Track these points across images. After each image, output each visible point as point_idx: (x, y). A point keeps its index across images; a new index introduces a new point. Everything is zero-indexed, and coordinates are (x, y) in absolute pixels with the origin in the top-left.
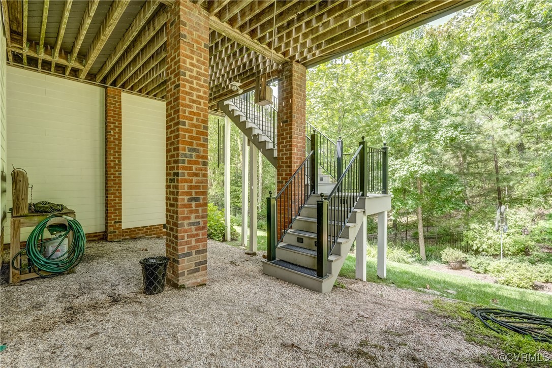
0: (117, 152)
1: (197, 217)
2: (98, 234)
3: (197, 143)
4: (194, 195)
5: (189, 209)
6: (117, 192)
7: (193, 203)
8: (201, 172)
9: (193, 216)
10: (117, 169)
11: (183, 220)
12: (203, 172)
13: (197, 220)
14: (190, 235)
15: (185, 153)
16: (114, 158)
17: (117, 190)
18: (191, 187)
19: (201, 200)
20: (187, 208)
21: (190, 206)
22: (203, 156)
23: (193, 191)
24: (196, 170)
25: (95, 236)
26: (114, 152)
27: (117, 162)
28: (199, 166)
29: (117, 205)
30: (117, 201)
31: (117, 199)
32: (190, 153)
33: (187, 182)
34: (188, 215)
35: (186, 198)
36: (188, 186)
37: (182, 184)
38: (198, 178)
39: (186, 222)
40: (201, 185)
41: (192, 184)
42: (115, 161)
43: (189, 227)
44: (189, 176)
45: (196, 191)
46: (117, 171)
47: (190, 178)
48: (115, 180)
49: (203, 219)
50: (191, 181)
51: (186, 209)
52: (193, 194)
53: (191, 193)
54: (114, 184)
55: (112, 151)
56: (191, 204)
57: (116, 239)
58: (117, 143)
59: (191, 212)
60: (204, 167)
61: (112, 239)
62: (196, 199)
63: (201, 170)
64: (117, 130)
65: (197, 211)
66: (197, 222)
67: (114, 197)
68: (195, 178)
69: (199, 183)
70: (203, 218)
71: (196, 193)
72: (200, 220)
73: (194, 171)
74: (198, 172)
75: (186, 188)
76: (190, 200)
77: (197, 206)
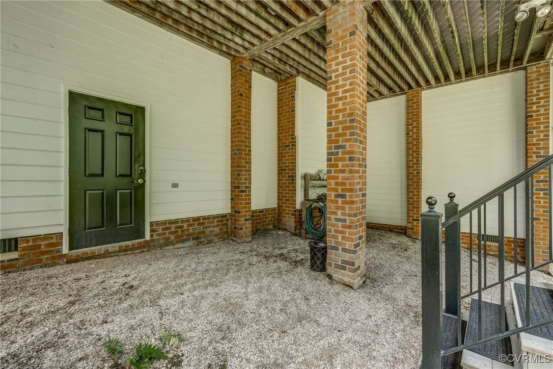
0: (416, 151)
1: (343, 214)
2: (403, 228)
3: (343, 140)
4: (340, 192)
5: (336, 205)
6: (415, 191)
7: (340, 200)
8: (347, 168)
9: (339, 212)
10: (415, 168)
11: (331, 214)
12: (350, 168)
13: (344, 218)
14: (337, 230)
15: (331, 151)
16: (412, 158)
17: (415, 189)
18: (337, 184)
19: (347, 198)
20: (333, 203)
21: (337, 202)
22: (349, 151)
23: (340, 188)
24: (342, 166)
25: (401, 229)
26: (413, 152)
27: (415, 161)
28: (345, 163)
29: (415, 203)
30: (415, 199)
31: (415, 197)
32: (336, 151)
33: (334, 179)
34: (335, 211)
35: (333, 194)
36: (335, 182)
37: (329, 181)
38: (343, 175)
39: (333, 217)
40: (347, 181)
41: (339, 181)
42: (413, 161)
43: (336, 222)
44: (335, 173)
45: (342, 187)
46: (415, 170)
47: (336, 175)
48: (413, 179)
49: (349, 218)
50: (337, 178)
51: (333, 205)
52: (340, 190)
53: (337, 189)
54: (412, 182)
55: (410, 152)
56: (338, 201)
57: (413, 235)
58: (415, 143)
59: (338, 208)
60: (351, 162)
61: (410, 234)
62: (343, 196)
63: (348, 166)
64: (415, 130)
65: (343, 208)
66: (343, 219)
67: (413, 195)
68: (341, 175)
69: (344, 179)
70: (349, 216)
71: (342, 190)
72: (347, 218)
73: (340, 168)
74: (344, 168)
75: (333, 184)
76: (337, 196)
77: (343, 203)
